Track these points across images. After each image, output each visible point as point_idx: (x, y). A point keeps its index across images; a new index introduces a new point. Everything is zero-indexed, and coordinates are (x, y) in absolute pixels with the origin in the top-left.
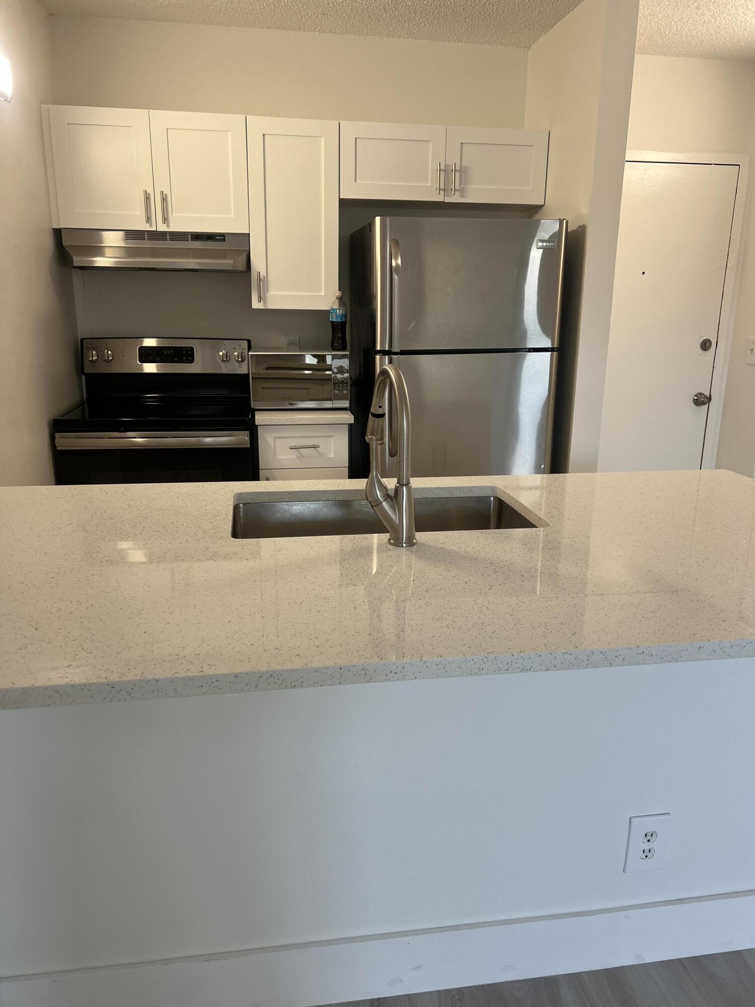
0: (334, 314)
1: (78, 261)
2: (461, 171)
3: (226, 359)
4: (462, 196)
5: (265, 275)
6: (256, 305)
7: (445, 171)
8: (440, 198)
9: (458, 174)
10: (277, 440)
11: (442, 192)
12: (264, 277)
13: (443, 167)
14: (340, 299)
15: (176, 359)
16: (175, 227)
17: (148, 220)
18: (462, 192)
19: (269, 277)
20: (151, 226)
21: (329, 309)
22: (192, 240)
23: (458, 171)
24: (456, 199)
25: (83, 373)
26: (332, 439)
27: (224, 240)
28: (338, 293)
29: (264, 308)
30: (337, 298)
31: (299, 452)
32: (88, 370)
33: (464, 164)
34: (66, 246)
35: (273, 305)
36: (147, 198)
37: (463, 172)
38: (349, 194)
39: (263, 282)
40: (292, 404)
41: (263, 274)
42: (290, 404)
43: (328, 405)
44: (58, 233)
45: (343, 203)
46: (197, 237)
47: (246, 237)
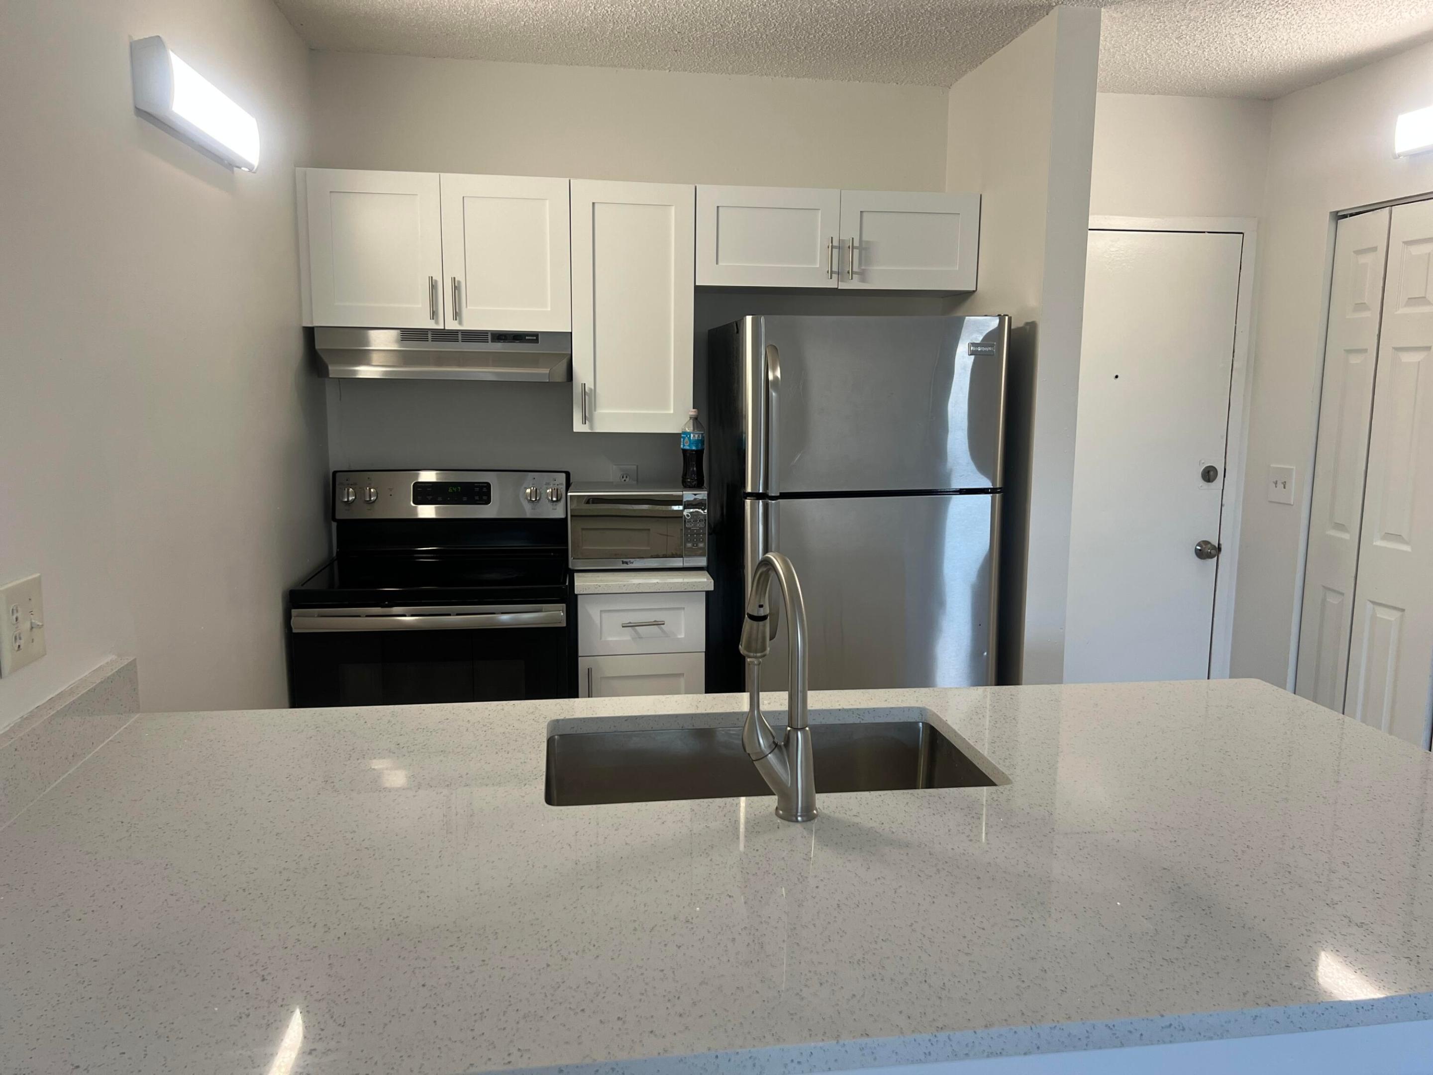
0: (687, 439)
1: (335, 370)
2: (860, 248)
3: (536, 499)
4: (863, 280)
5: (593, 388)
6: (578, 426)
7: (840, 248)
8: (832, 284)
9: (856, 252)
10: (604, 615)
11: (835, 276)
12: (591, 389)
13: (836, 243)
14: (695, 420)
15: (465, 499)
16: (469, 324)
17: (434, 315)
18: (863, 275)
19: (598, 390)
20: (437, 323)
21: (681, 432)
22: (492, 342)
23: (857, 248)
24: (854, 284)
25: (334, 519)
26: (683, 612)
27: (536, 341)
28: (693, 412)
29: (589, 431)
30: (691, 418)
31: (636, 631)
32: (342, 514)
33: (865, 238)
34: (319, 349)
35: (602, 426)
36: (433, 286)
37: (864, 249)
38: (708, 278)
39: (590, 397)
40: (627, 563)
41: (589, 385)
42: (623, 562)
43: (678, 563)
44: (310, 333)
45: (700, 291)
46: (500, 337)
47: (567, 337)
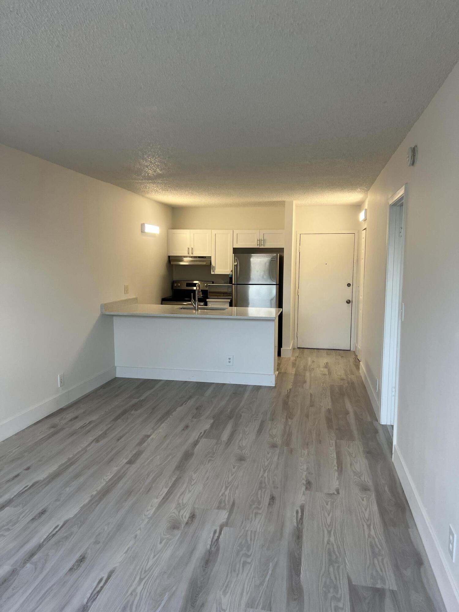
0: (230, 275)
1: (172, 263)
3: (207, 286)
4: (264, 246)
6: (212, 273)
8: (258, 247)
9: (262, 241)
10: (212, 305)
11: (258, 246)
13: (258, 239)
16: (194, 255)
17: (188, 253)
18: (264, 245)
20: (189, 255)
24: (262, 247)
26: (225, 305)
27: (205, 258)
32: (174, 288)
33: (264, 238)
34: (172, 260)
35: (215, 273)
36: (189, 249)
37: (264, 240)
38: (236, 246)
39: (214, 267)
41: (214, 266)
44: (169, 257)
45: (233, 248)
46: (199, 257)
47: (211, 257)
